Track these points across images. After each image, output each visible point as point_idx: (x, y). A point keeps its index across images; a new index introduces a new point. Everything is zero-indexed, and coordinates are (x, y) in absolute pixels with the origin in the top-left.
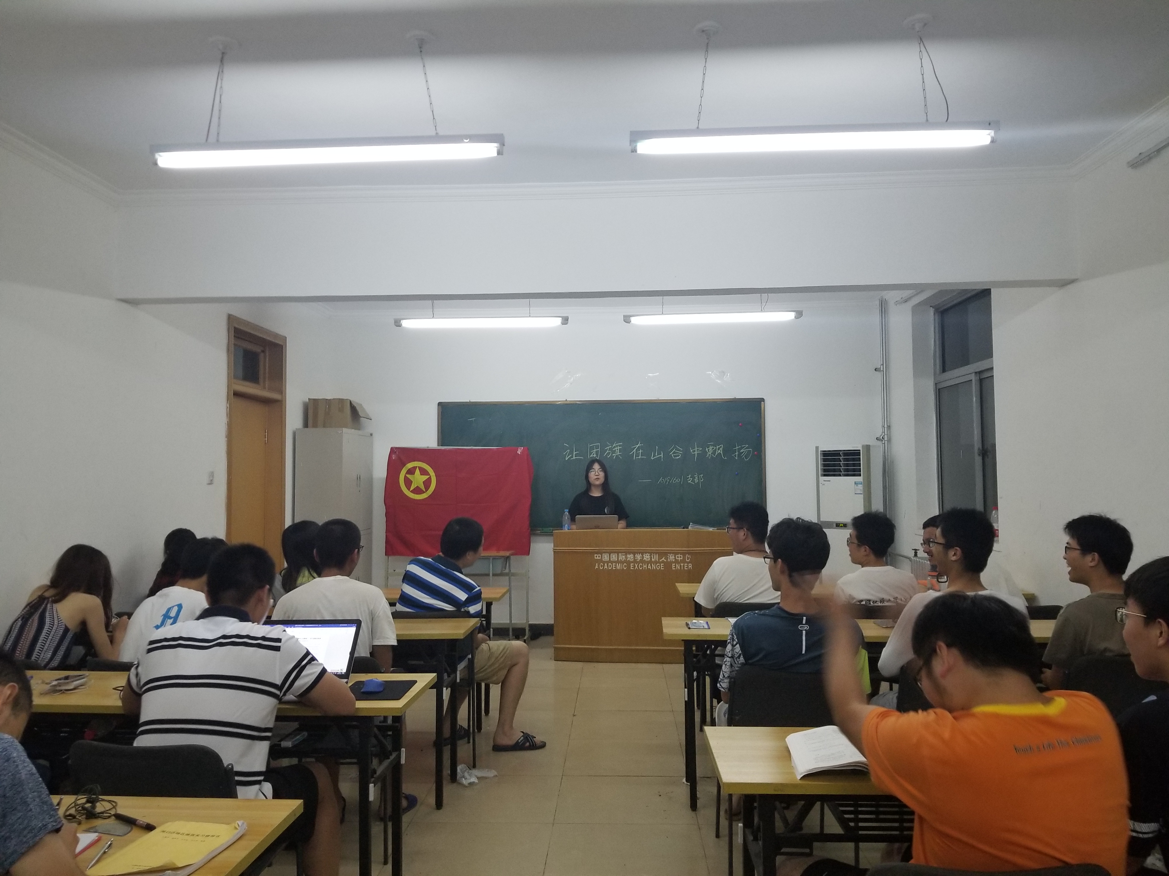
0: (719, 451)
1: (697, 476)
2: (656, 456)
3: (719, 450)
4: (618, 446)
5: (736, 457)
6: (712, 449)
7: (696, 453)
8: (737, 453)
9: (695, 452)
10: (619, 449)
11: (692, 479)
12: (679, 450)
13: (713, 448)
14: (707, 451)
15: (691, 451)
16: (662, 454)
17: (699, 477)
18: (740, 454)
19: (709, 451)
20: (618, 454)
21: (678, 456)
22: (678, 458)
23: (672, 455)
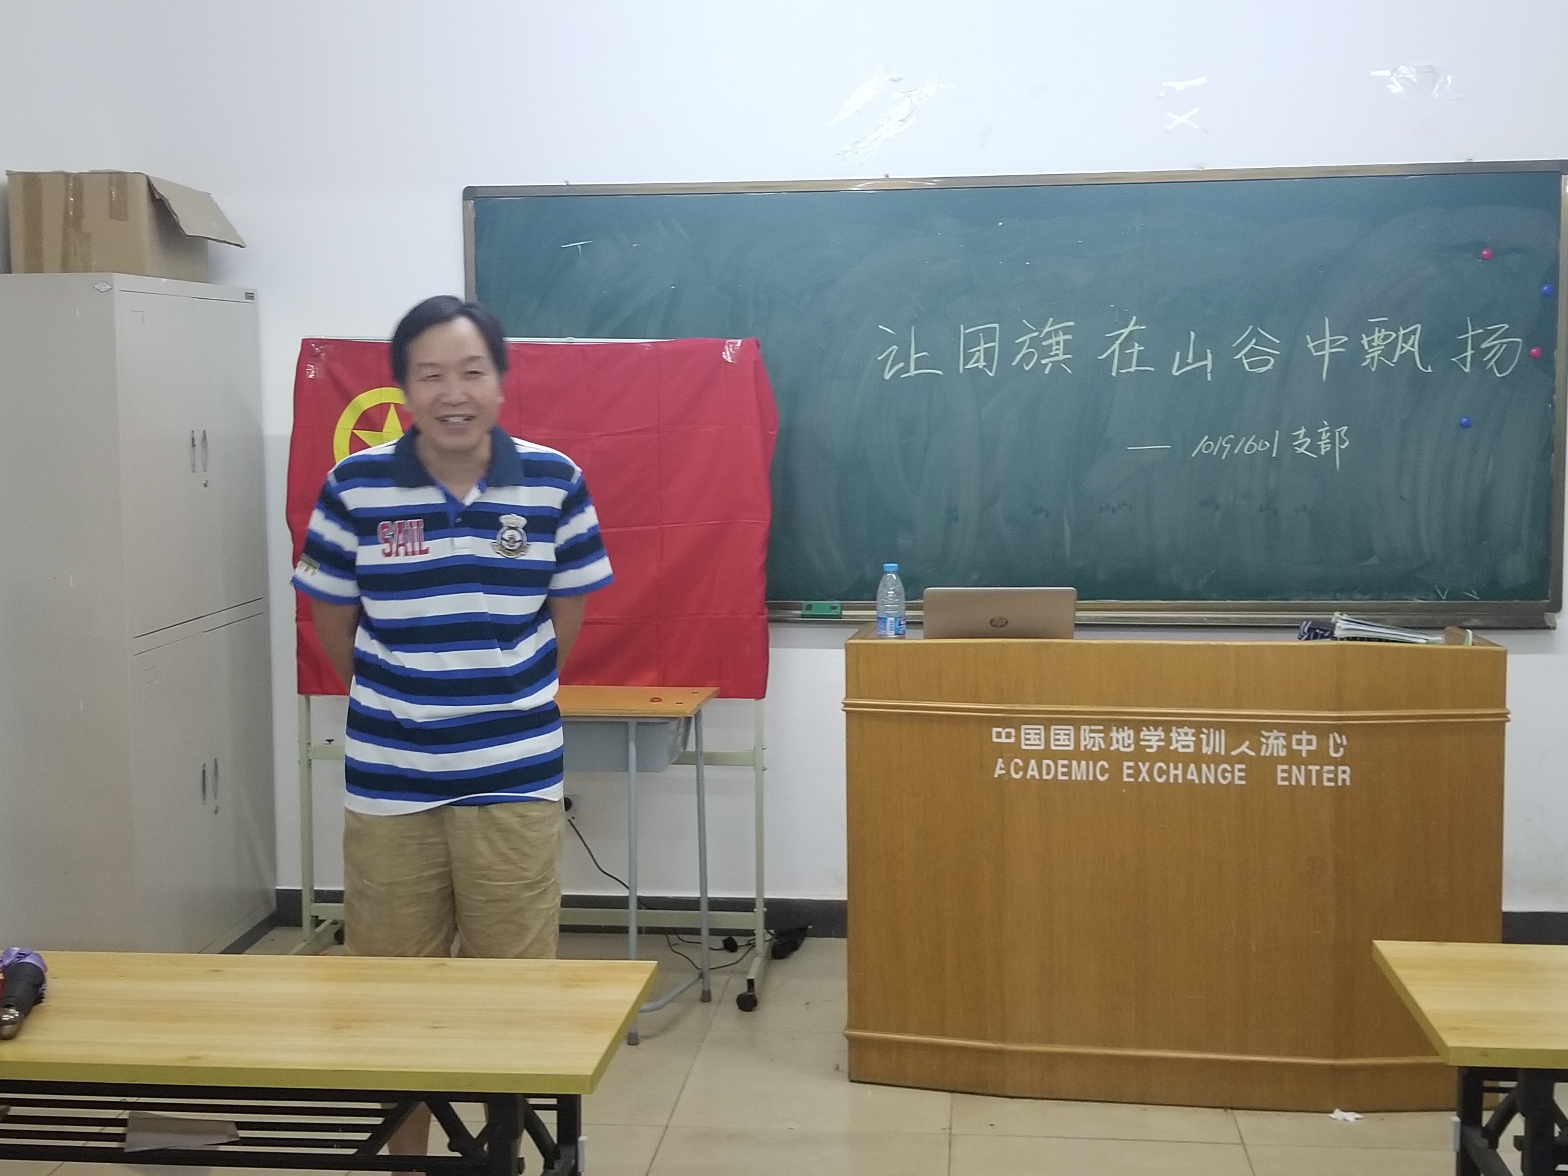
0: (1407, 347)
1: (1327, 431)
2: (1188, 364)
3: (1405, 341)
4: (1061, 333)
5: (1465, 367)
6: (1384, 340)
7: (1327, 352)
8: (1469, 353)
9: (1323, 350)
10: (1064, 341)
11: (1309, 440)
12: (1271, 345)
13: (1386, 337)
14: (1366, 347)
15: (1311, 345)
16: (1209, 356)
17: (1333, 435)
18: (1479, 354)
19: (1371, 347)
20: (1062, 357)
21: (1266, 362)
22: (1263, 369)
23: (1245, 361)
